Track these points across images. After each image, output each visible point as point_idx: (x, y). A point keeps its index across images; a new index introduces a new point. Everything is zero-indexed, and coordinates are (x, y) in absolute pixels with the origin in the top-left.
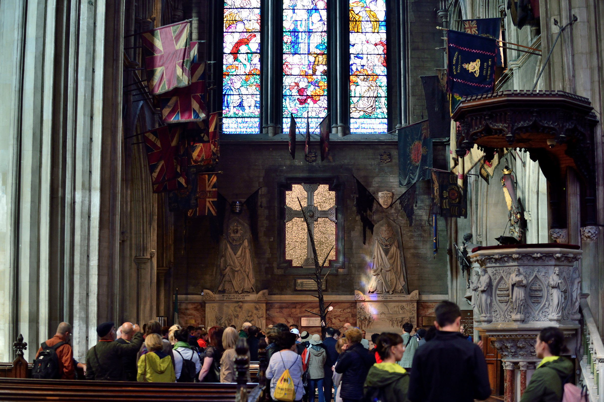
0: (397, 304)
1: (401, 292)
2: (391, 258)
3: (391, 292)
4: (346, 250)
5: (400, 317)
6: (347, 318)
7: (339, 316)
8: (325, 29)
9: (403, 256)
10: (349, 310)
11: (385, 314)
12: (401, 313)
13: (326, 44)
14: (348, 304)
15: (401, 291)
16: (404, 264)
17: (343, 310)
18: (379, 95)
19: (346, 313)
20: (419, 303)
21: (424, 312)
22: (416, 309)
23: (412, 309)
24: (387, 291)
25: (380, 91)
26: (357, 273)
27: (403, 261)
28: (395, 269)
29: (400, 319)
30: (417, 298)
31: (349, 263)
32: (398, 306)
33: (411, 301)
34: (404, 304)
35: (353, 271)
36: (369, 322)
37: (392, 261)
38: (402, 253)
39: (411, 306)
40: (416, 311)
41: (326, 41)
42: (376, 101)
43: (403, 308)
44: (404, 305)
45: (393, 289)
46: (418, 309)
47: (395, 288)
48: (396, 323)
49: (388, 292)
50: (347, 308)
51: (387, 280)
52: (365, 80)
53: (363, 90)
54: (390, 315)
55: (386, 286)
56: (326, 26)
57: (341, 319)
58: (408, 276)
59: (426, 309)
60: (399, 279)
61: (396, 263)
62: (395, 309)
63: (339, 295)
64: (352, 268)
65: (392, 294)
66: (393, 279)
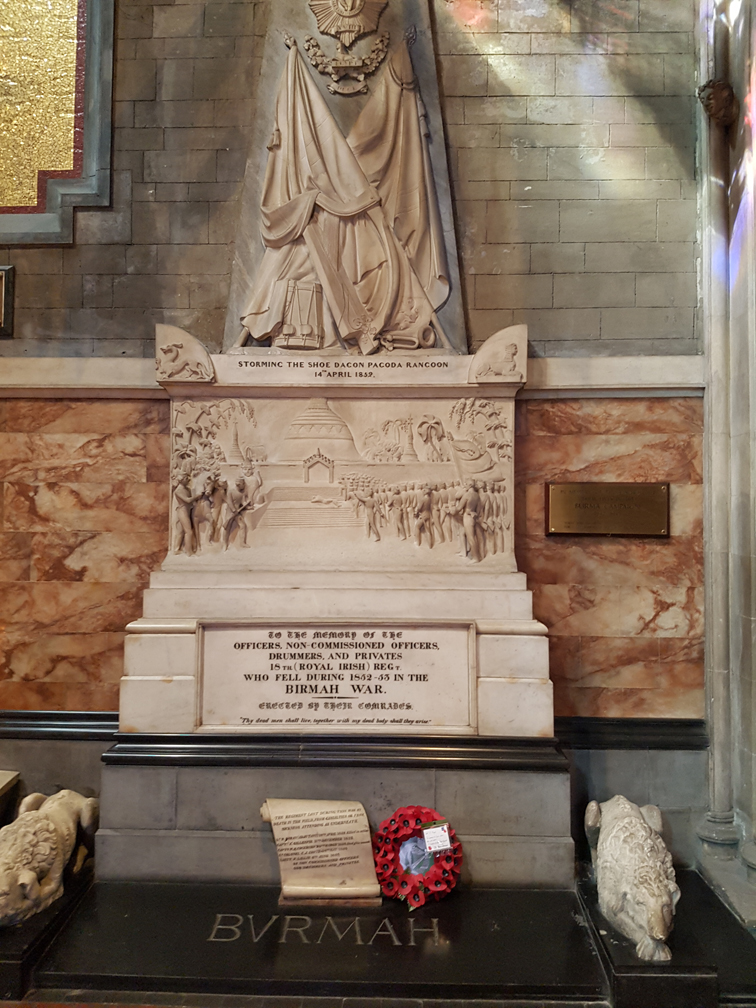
0: (402, 407)
1: (427, 340)
2: (368, 148)
3: (368, 344)
4: (124, 109)
5: (418, 482)
6: (119, 487)
7: (75, 475)
9: (438, 137)
10: (132, 443)
11: (329, 464)
12: (422, 457)
14: (129, 407)
15: (425, 334)
16: (443, 184)
17: (100, 443)
19: (112, 460)
20: (529, 400)
21: (556, 455)
22: (508, 436)
23: (489, 437)
24: (344, 332)
26: (179, 235)
27: (441, 164)
28: (392, 208)
29: (420, 496)
30: (517, 371)
31: (140, 180)
32: (405, 424)
33: (484, 391)
34: (441, 409)
35: (161, 224)
36: (241, 509)
37: (375, 163)
38: (436, 121)
39: (482, 421)
40: (510, 451)
43: (432, 432)
44: (444, 419)
45: (378, 324)
46: (521, 438)
47: (390, 317)
48: (393, 516)
49: (352, 342)
50: (125, 430)
51: (349, 273)
54: (362, 473)
55: (343, 308)
57: (89, 493)
58: (467, 255)
59: (567, 439)
60: (416, 265)
61: (396, 173)
62: (391, 438)
63: (78, 354)
64: (154, 206)
65: (375, 351)
66: (380, 265)
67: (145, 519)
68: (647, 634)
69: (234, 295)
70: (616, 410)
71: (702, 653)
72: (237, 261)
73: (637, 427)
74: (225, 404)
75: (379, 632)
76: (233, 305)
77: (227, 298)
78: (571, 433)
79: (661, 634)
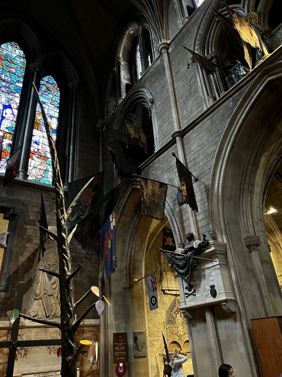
0: (56, 329)
2: (54, 283)
8: (15, 120)
12: (59, 338)
13: (14, 129)
14: (5, 331)
18: (48, 170)
21: (79, 337)
24: (47, 315)
25: (49, 167)
31: (13, 287)
32: (57, 332)
35: (16, 295)
36: (27, 350)
37: (55, 286)
41: (14, 127)
42: (45, 173)
45: (53, 314)
47: (55, 313)
48: (53, 350)
50: (4, 336)
52: (39, 158)
53: (37, 164)
56: (15, 118)
59: (81, 334)
62: (54, 335)
64: (15, 291)
65: (52, 318)
66: (54, 304)
67: (6, 354)
68: (91, 369)
69: (28, 308)
70: (88, 328)
71: (99, 372)
72: (30, 302)
73: (90, 331)
74: (25, 330)
75: (53, 373)
76: (28, 310)
77: (27, 309)
78: (81, 333)
79: (93, 369)
